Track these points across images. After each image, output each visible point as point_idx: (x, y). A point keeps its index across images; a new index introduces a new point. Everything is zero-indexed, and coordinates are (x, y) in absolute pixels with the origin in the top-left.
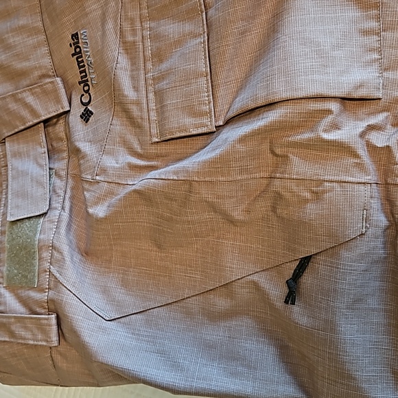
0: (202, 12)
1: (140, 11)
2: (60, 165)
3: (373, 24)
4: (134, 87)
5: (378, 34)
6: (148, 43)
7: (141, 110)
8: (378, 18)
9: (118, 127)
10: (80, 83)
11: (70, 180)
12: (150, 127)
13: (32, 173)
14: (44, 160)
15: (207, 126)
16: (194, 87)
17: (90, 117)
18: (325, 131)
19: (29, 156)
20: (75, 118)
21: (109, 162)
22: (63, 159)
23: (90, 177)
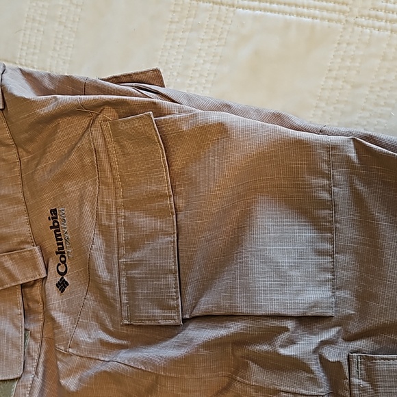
0: (173, 214)
1: (116, 199)
2: (35, 327)
3: (328, 246)
4: (108, 269)
5: (332, 256)
6: (122, 230)
7: (114, 292)
8: (332, 241)
9: (92, 303)
10: (57, 253)
11: (44, 344)
12: (121, 309)
13: (8, 334)
14: (20, 322)
15: (175, 320)
16: (163, 281)
17: (66, 287)
18: (282, 346)
19: (5, 315)
20: (51, 286)
21: (82, 336)
22: (38, 320)
23: (63, 348)
